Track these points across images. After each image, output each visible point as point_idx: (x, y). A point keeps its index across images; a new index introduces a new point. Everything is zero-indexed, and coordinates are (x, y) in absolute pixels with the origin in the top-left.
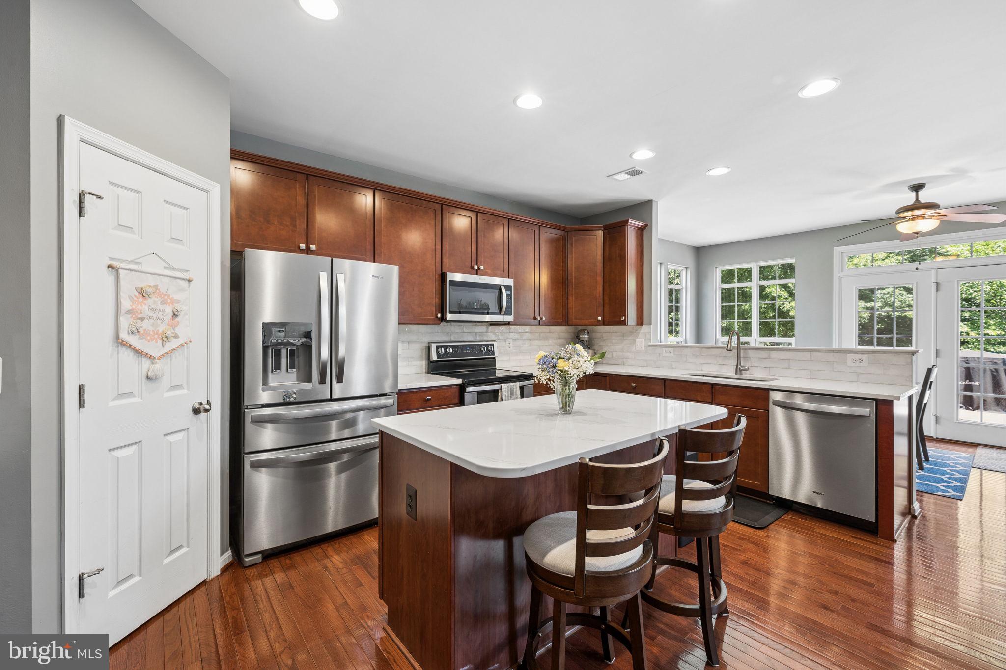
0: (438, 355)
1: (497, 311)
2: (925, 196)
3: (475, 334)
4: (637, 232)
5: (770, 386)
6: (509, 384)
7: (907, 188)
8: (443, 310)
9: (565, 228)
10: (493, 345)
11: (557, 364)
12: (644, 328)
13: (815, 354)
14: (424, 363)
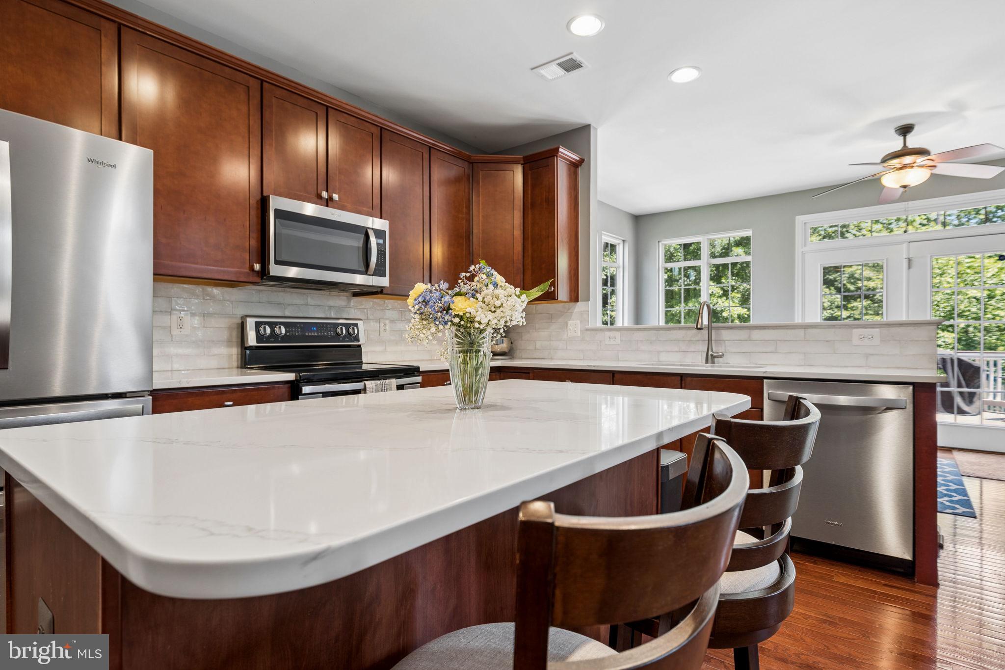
0: (259, 338)
1: (363, 269)
2: (913, 141)
3: (327, 308)
4: (569, 170)
5: (765, 372)
6: (378, 382)
7: (893, 131)
8: (263, 259)
9: (469, 156)
10: (356, 325)
11: (452, 306)
12: (580, 306)
13: (810, 331)
14: (235, 352)
